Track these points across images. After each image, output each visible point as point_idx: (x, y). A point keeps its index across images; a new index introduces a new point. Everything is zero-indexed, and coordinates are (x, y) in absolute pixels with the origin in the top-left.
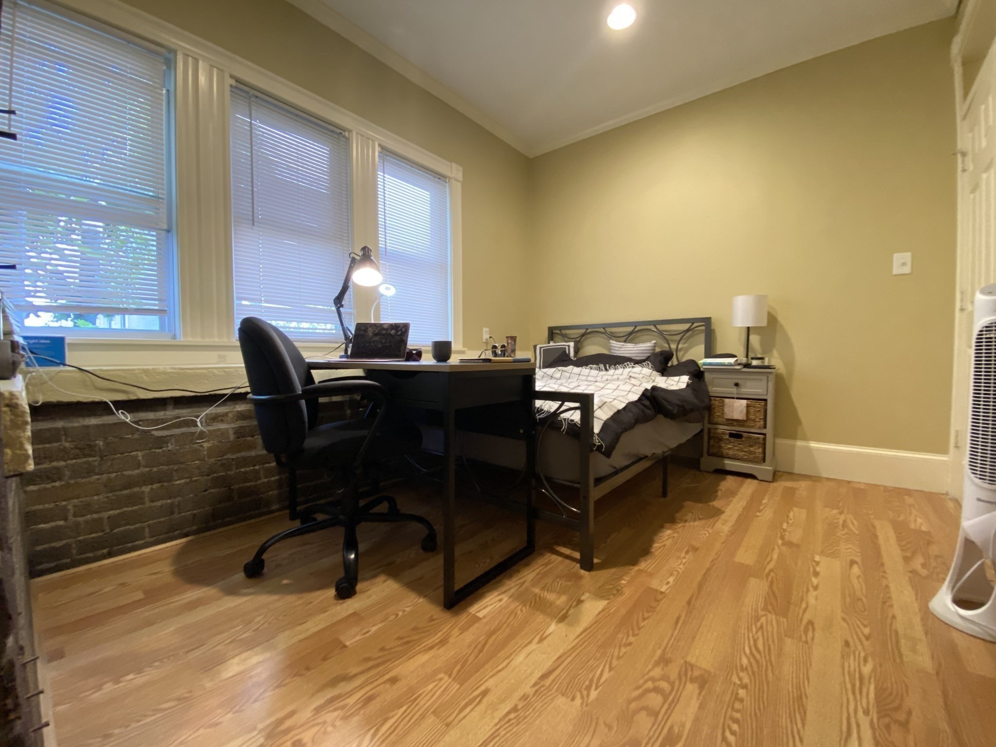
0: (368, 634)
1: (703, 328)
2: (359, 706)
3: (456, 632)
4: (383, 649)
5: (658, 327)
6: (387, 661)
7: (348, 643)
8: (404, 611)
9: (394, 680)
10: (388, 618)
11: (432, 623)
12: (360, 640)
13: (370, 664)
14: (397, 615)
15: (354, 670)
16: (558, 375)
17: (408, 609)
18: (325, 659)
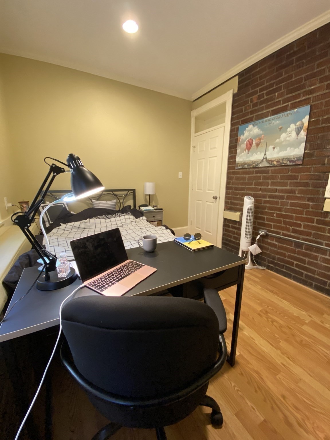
0: (254, 407)
1: (132, 193)
2: (300, 412)
3: (250, 366)
4: (265, 401)
5: (113, 192)
6: (273, 399)
7: (262, 419)
8: (234, 386)
9: (284, 397)
10: (240, 395)
11: (244, 374)
12: (259, 412)
13: (275, 406)
14: (238, 390)
15: (281, 415)
16: (83, 226)
17: (233, 384)
18: (275, 432)
